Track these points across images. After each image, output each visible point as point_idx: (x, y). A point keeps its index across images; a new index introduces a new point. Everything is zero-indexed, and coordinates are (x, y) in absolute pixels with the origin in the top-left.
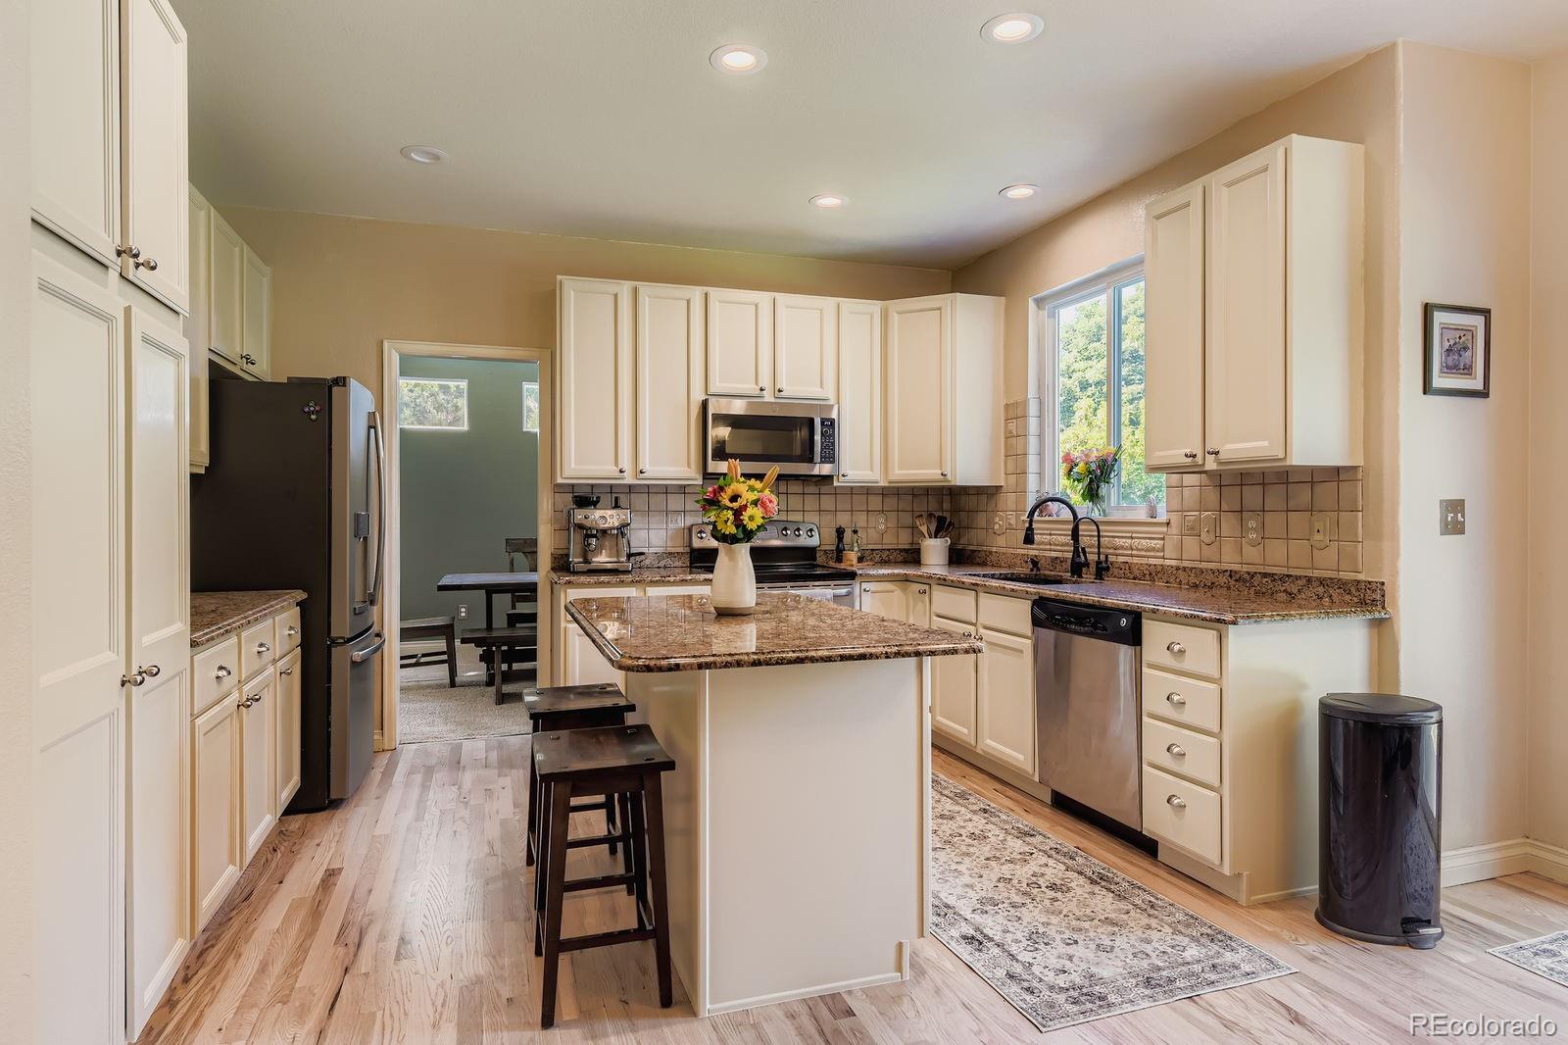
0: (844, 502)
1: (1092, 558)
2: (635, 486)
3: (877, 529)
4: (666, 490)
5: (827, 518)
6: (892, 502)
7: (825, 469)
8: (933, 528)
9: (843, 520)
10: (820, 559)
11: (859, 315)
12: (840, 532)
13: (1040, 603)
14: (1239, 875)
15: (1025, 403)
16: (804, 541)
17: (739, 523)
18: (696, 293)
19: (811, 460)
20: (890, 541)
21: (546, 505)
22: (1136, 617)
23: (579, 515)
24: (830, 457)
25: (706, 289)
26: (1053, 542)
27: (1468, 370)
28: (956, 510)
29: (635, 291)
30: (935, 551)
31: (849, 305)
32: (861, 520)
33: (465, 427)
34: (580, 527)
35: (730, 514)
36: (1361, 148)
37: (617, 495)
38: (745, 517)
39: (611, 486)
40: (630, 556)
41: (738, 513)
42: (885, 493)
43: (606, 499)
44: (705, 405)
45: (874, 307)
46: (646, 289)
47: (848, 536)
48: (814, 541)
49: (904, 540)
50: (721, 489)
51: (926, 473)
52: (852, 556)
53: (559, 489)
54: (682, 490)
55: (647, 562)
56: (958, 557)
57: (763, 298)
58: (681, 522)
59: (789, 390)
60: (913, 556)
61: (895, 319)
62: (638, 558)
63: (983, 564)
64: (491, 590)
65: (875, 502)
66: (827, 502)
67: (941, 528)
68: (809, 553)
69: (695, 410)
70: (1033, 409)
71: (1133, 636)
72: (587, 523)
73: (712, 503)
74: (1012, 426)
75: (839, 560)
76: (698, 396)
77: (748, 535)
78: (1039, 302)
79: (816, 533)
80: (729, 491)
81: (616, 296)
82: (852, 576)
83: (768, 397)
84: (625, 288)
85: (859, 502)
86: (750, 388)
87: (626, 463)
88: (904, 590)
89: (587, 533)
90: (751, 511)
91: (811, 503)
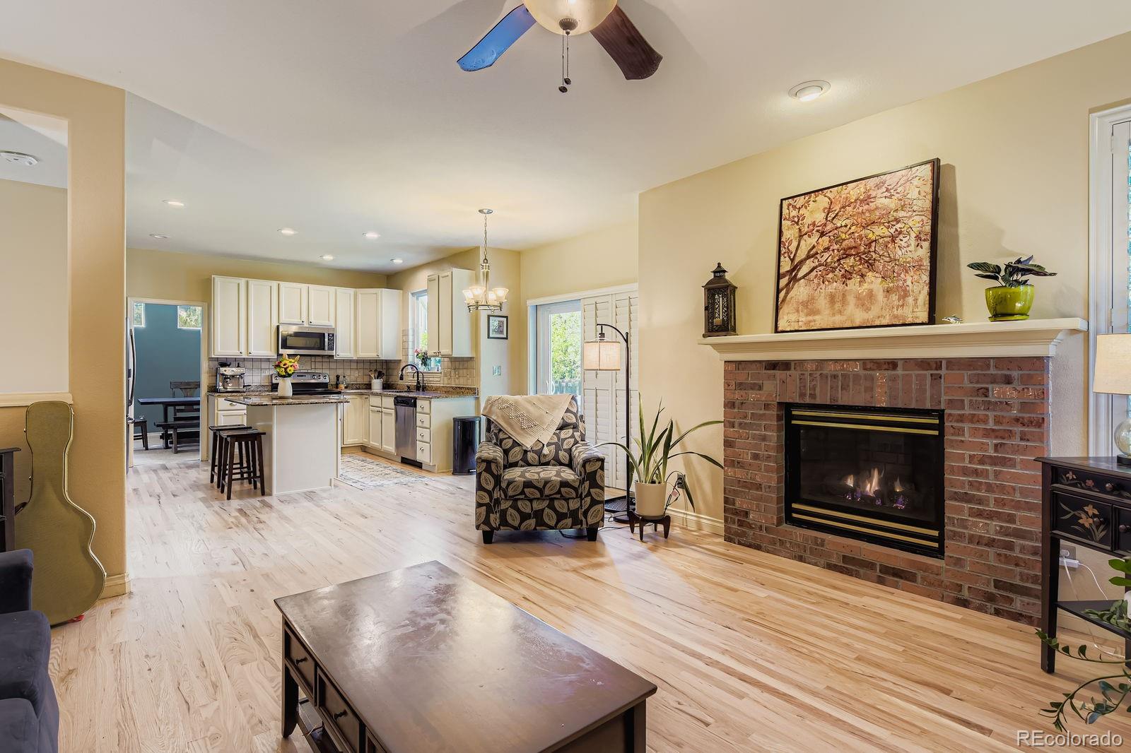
0: (340, 365)
1: (421, 384)
2: (247, 358)
3: (353, 376)
4: (261, 360)
5: (332, 372)
6: (361, 365)
7: (329, 353)
8: (376, 375)
9: (340, 372)
10: (330, 387)
11: (345, 294)
12: (338, 377)
13: (396, 398)
14: (435, 465)
15: (408, 330)
16: (322, 380)
17: (286, 372)
18: (274, 284)
19: (324, 349)
20: (360, 381)
21: (205, 366)
22: (415, 399)
23: (222, 370)
24: (331, 348)
25: (278, 282)
26: (410, 380)
27: (501, 332)
28: (388, 369)
29: (247, 282)
30: (377, 384)
31: (341, 290)
32: (348, 373)
33: (143, 326)
34: (223, 375)
35: (283, 369)
36: (474, 272)
37: (238, 362)
38: (288, 370)
39: (235, 358)
40: (244, 386)
41: (286, 369)
42: (358, 362)
43: (233, 364)
44: (278, 327)
45: (351, 291)
46: (252, 282)
47: (341, 379)
48: (327, 380)
49: (366, 381)
50: (281, 362)
51: (371, 355)
52: (342, 386)
53: (211, 359)
54: (268, 360)
55: (252, 389)
56: (387, 386)
57: (304, 286)
58: (267, 373)
59: (314, 322)
60: (369, 386)
61: (360, 296)
62: (248, 387)
63: (396, 389)
64: (166, 405)
65: (354, 366)
66: (333, 365)
67: (380, 375)
68: (324, 385)
69: (274, 329)
70: (410, 332)
71: (415, 405)
72: (225, 373)
73: (278, 366)
74: (404, 338)
75: (337, 388)
76: (275, 324)
77: (289, 375)
78: (412, 294)
79: (327, 378)
80: (283, 363)
81: (239, 284)
82: (339, 393)
83: (306, 325)
84: (243, 281)
85: (347, 365)
86: (297, 321)
87: (243, 349)
88: (361, 398)
89: (225, 378)
90: (290, 368)
91: (325, 365)
